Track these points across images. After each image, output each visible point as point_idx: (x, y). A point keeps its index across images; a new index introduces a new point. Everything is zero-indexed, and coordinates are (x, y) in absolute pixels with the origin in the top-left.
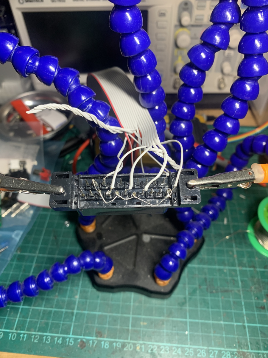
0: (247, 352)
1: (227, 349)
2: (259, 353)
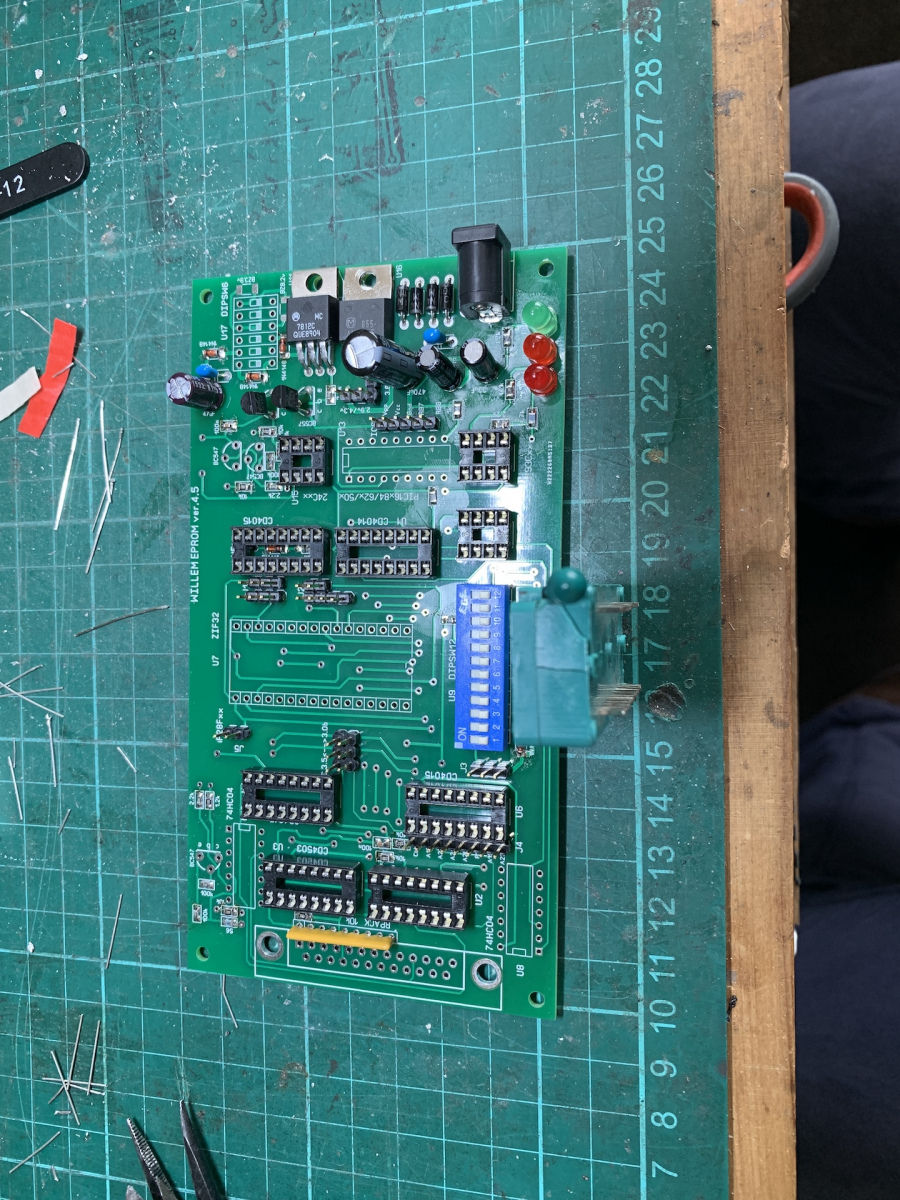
1: (627, 76)
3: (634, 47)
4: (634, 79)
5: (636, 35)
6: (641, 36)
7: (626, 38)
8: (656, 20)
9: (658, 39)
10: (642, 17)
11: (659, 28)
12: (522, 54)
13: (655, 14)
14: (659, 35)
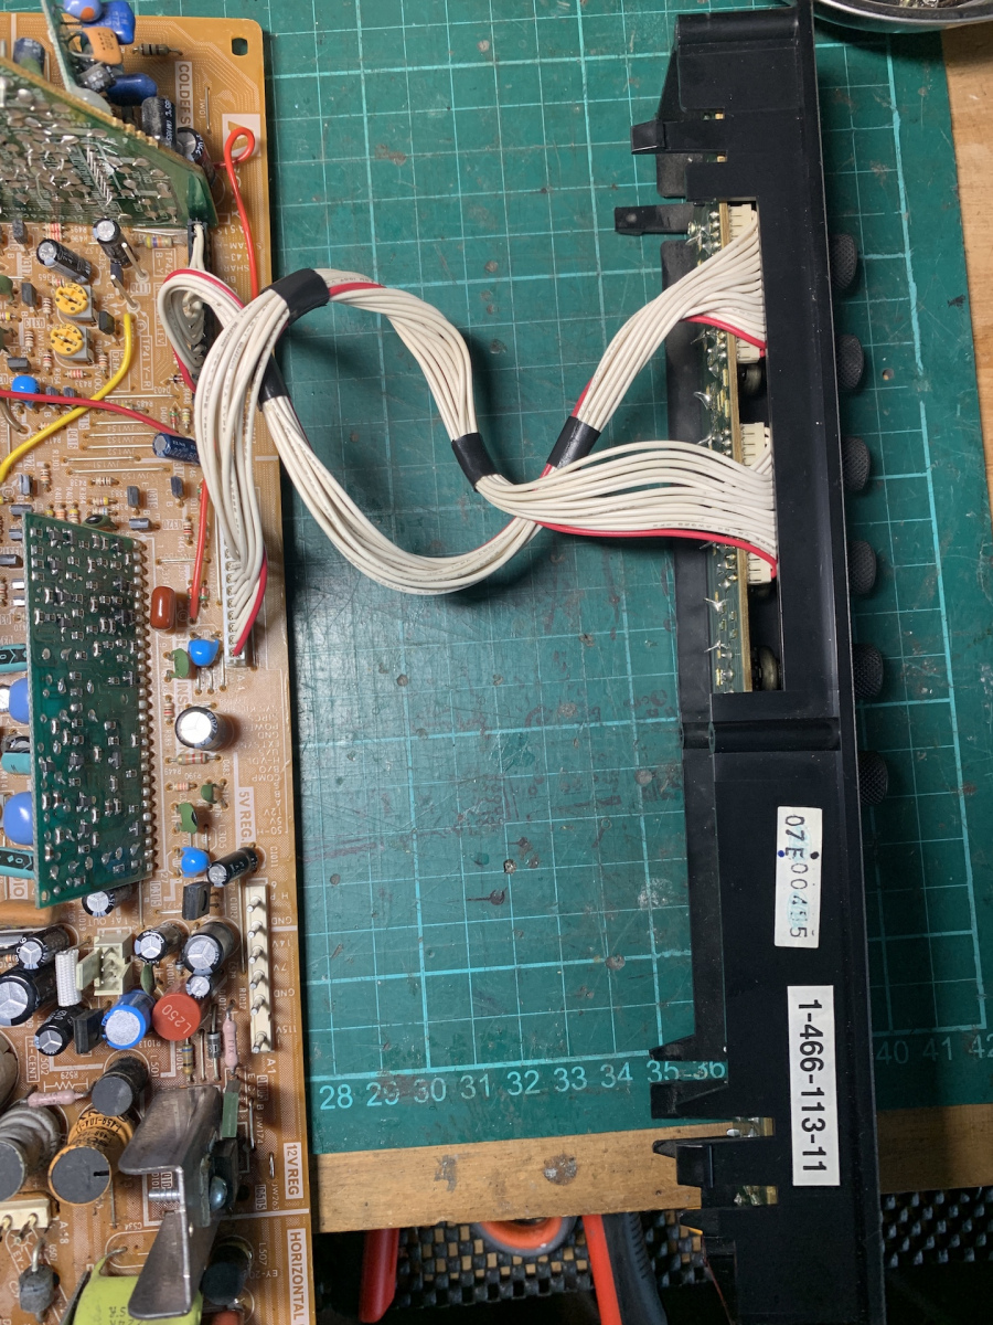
0: (419, 1076)
1: (339, 1077)
2: (460, 1074)
3: (366, 1082)
4: (335, 1084)
5: (376, 1084)
6: (374, 1088)
7: (373, 1075)
8: (387, 1101)
9: (370, 1104)
10: (391, 1089)
11: (379, 1104)
12: (368, 978)
13: (391, 1099)
14: (374, 1104)
